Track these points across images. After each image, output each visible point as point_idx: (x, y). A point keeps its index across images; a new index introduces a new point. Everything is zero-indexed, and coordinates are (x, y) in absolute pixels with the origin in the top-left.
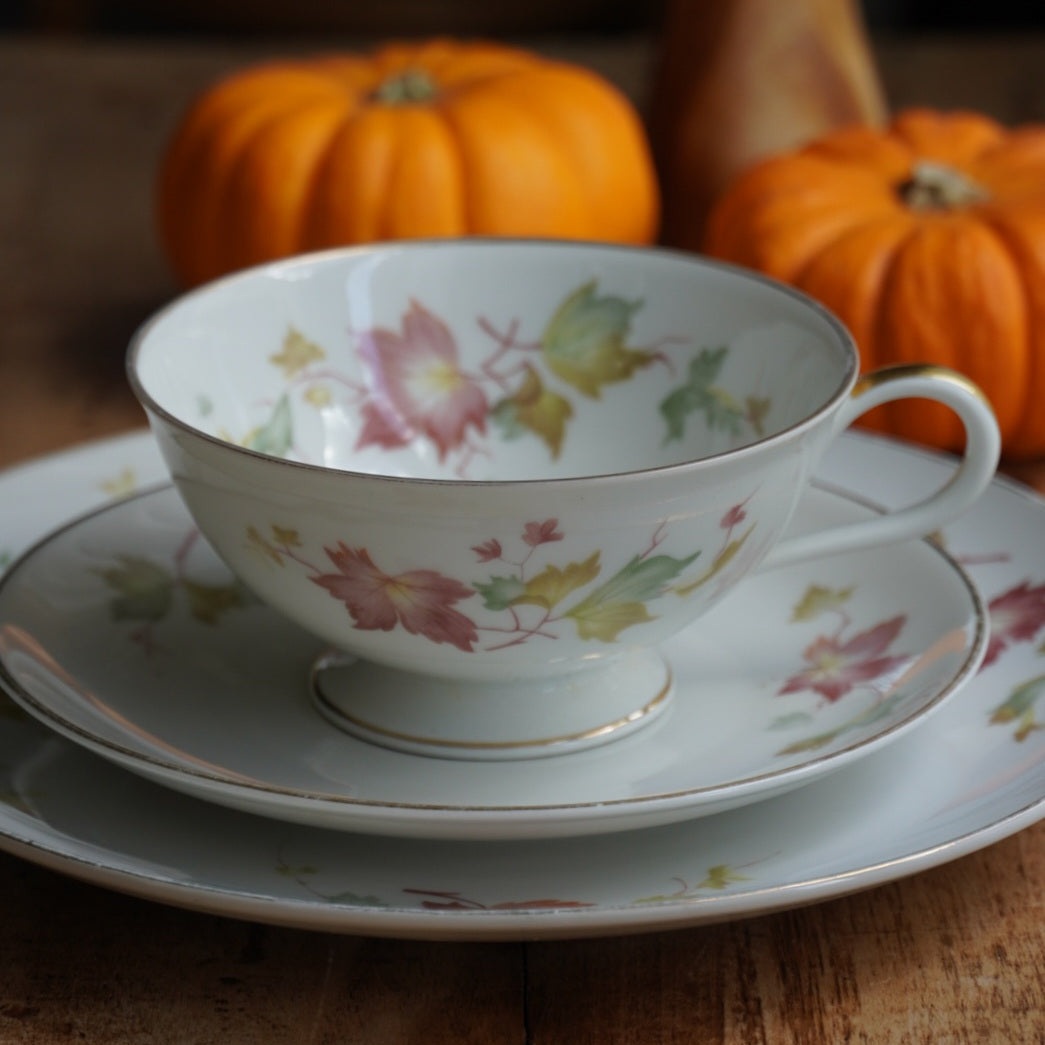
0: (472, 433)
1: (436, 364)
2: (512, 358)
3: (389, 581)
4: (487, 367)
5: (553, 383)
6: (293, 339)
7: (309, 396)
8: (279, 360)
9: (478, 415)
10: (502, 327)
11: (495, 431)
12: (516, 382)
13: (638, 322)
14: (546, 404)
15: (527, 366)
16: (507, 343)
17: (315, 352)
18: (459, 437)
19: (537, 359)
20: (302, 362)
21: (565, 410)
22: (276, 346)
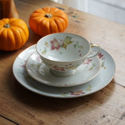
0: (59, 48)
1: (56, 43)
2: (62, 42)
3: (59, 68)
4: (60, 42)
5: (65, 44)
6: (46, 42)
7: (47, 47)
8: (45, 44)
9: (60, 46)
10: (61, 39)
11: (61, 48)
12: (62, 44)
13: (72, 39)
14: (65, 45)
15: (63, 42)
16: (62, 41)
17: (47, 43)
18: (58, 48)
19: (64, 42)
20: (47, 44)
21: (66, 46)
22: (45, 43)
